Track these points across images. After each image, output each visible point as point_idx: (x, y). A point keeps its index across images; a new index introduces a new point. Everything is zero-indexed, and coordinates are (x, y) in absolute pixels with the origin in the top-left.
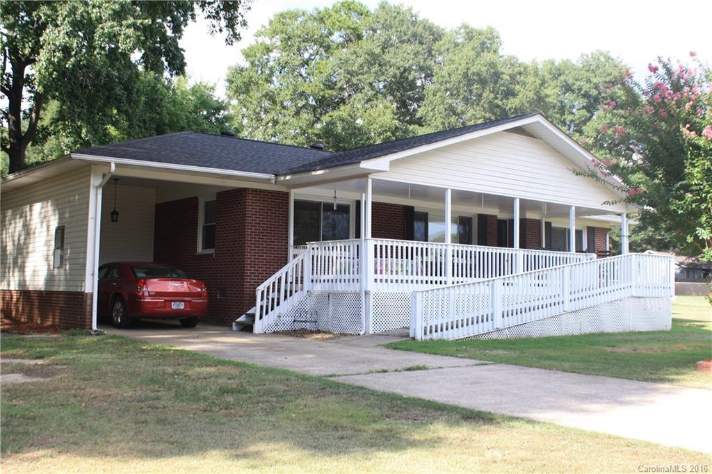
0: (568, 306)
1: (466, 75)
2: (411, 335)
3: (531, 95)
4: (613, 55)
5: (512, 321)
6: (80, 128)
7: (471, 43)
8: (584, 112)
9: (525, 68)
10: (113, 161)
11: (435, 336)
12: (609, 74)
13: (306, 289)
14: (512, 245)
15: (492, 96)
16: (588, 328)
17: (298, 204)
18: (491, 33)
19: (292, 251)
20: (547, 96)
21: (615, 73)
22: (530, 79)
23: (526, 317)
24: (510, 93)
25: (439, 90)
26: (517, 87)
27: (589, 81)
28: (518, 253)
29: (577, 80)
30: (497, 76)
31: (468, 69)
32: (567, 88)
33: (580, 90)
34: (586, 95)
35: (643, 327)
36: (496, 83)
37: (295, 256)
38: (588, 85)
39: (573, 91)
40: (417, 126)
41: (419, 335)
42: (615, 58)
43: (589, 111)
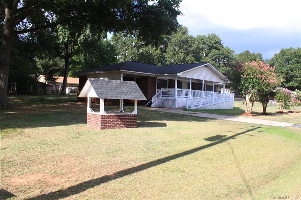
0: (214, 103)
1: (179, 41)
2: (186, 108)
3: (196, 47)
4: (217, 35)
5: (203, 106)
6: (87, 54)
7: (181, 32)
8: (208, 50)
9: (195, 39)
10: (127, 71)
11: (190, 108)
12: (216, 40)
13: (161, 98)
14: (202, 90)
15: (186, 46)
16: (217, 108)
17: (158, 80)
18: (186, 29)
19: (157, 90)
20: (200, 47)
21: (217, 40)
22: (196, 42)
23: (206, 105)
24: (191, 46)
25: (172, 44)
26: (193, 44)
27: (210, 42)
28: (203, 92)
29: (207, 41)
30: (187, 41)
31: (180, 39)
32: (204, 43)
33: (208, 44)
34: (209, 46)
35: (228, 108)
36: (187, 43)
37: (158, 92)
38: (210, 43)
39: (206, 45)
40: (165, 53)
41: (188, 108)
42: (217, 36)
43: (210, 50)
